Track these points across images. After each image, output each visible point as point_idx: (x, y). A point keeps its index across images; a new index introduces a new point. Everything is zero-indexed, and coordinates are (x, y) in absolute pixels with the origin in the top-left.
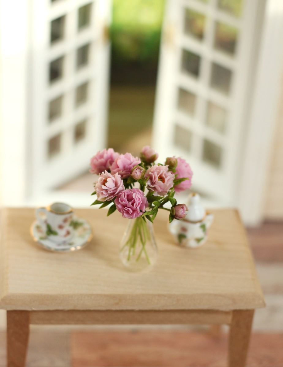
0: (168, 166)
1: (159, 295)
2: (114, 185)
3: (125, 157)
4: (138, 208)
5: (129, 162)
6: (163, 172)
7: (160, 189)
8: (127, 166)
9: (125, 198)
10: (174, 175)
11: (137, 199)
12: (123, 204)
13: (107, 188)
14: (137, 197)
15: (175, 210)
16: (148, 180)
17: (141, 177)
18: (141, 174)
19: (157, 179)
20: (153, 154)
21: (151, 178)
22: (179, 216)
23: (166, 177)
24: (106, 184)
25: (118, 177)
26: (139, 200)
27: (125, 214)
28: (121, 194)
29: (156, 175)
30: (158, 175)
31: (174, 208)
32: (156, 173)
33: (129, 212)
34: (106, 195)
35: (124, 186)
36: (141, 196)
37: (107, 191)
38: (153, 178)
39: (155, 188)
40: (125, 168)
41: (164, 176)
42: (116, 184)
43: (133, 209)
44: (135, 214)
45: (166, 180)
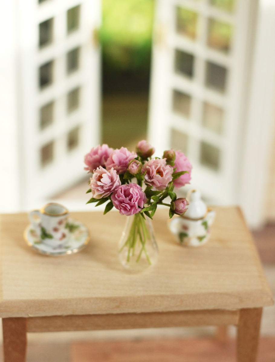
0: (165, 159)
1: (162, 296)
2: (110, 181)
3: (120, 152)
4: (136, 203)
5: (125, 157)
6: (161, 165)
7: (158, 183)
8: (123, 161)
9: (122, 193)
10: (172, 168)
11: (134, 194)
12: (120, 200)
13: (102, 184)
14: (134, 192)
15: (175, 205)
16: (145, 175)
17: (137, 171)
18: (138, 168)
19: (155, 173)
20: (150, 148)
21: (148, 173)
22: (180, 211)
23: (164, 171)
24: (102, 180)
25: (114, 172)
26: (137, 195)
27: (122, 210)
28: (118, 190)
29: (154, 169)
30: (155, 168)
31: (174, 203)
32: (153, 167)
33: (127, 208)
34: (102, 191)
35: (120, 181)
36: (138, 191)
37: (102, 187)
38: (151, 172)
39: (153, 183)
40: (120, 163)
41: (162, 169)
42: (112, 179)
43: (131, 205)
44: (133, 210)
45: (164, 174)
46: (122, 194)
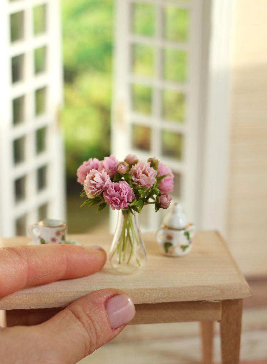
0: (150, 163)
1: (151, 289)
2: (101, 180)
3: (110, 158)
4: (126, 196)
5: (114, 162)
6: (146, 167)
7: (144, 182)
8: (112, 166)
9: (112, 188)
10: (156, 171)
11: (123, 189)
12: (111, 195)
13: (95, 183)
14: (123, 187)
15: (159, 199)
16: (132, 176)
17: (125, 171)
18: (126, 168)
19: (141, 173)
21: (135, 175)
22: (164, 204)
23: (149, 172)
24: (94, 179)
25: (104, 173)
26: (126, 190)
27: (113, 204)
28: (109, 186)
29: (140, 170)
30: (141, 170)
31: (159, 197)
32: (139, 169)
33: (117, 202)
34: (93, 189)
35: (110, 180)
36: (127, 186)
37: (94, 185)
38: (137, 173)
39: (138, 182)
40: (110, 168)
41: (147, 171)
42: (103, 179)
43: (121, 198)
44: (123, 204)
45: (149, 175)
46: (113, 190)
